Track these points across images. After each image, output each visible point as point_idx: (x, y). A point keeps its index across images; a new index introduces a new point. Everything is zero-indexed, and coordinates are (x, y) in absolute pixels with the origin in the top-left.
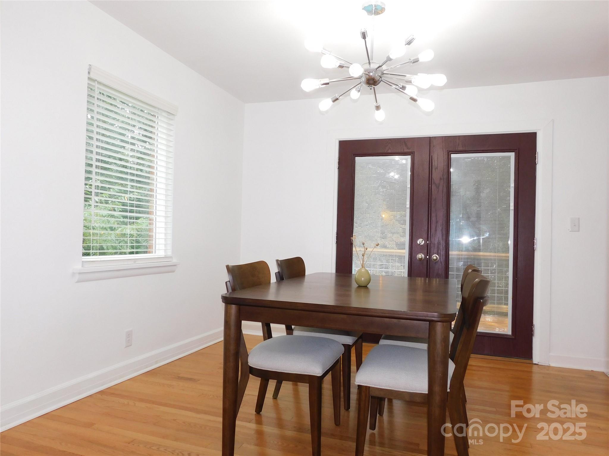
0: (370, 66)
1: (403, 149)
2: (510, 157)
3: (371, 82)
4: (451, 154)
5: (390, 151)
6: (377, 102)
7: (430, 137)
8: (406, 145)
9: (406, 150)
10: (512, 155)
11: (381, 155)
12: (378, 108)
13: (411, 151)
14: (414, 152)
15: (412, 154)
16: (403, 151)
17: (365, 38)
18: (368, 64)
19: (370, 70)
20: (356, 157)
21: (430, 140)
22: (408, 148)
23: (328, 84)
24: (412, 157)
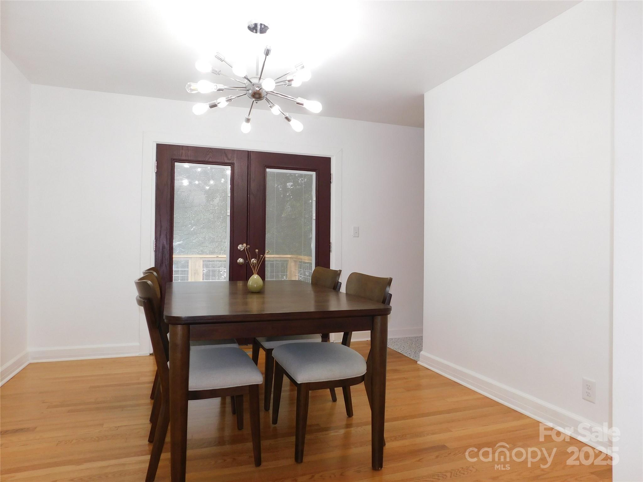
0: (259, 81)
1: (224, 159)
2: (311, 176)
3: (257, 96)
4: (266, 168)
5: (210, 160)
6: (249, 115)
7: (248, 151)
8: (227, 156)
9: (227, 161)
10: (314, 174)
11: (201, 163)
12: (248, 120)
13: (231, 162)
14: (234, 163)
15: (232, 165)
16: (223, 161)
17: (268, 55)
18: (259, 79)
19: (258, 84)
20: (175, 163)
21: (249, 154)
22: (228, 159)
23: (222, 90)
24: (232, 167)
